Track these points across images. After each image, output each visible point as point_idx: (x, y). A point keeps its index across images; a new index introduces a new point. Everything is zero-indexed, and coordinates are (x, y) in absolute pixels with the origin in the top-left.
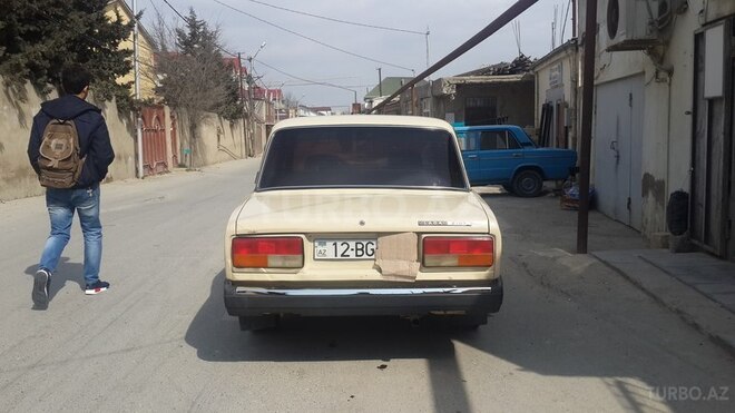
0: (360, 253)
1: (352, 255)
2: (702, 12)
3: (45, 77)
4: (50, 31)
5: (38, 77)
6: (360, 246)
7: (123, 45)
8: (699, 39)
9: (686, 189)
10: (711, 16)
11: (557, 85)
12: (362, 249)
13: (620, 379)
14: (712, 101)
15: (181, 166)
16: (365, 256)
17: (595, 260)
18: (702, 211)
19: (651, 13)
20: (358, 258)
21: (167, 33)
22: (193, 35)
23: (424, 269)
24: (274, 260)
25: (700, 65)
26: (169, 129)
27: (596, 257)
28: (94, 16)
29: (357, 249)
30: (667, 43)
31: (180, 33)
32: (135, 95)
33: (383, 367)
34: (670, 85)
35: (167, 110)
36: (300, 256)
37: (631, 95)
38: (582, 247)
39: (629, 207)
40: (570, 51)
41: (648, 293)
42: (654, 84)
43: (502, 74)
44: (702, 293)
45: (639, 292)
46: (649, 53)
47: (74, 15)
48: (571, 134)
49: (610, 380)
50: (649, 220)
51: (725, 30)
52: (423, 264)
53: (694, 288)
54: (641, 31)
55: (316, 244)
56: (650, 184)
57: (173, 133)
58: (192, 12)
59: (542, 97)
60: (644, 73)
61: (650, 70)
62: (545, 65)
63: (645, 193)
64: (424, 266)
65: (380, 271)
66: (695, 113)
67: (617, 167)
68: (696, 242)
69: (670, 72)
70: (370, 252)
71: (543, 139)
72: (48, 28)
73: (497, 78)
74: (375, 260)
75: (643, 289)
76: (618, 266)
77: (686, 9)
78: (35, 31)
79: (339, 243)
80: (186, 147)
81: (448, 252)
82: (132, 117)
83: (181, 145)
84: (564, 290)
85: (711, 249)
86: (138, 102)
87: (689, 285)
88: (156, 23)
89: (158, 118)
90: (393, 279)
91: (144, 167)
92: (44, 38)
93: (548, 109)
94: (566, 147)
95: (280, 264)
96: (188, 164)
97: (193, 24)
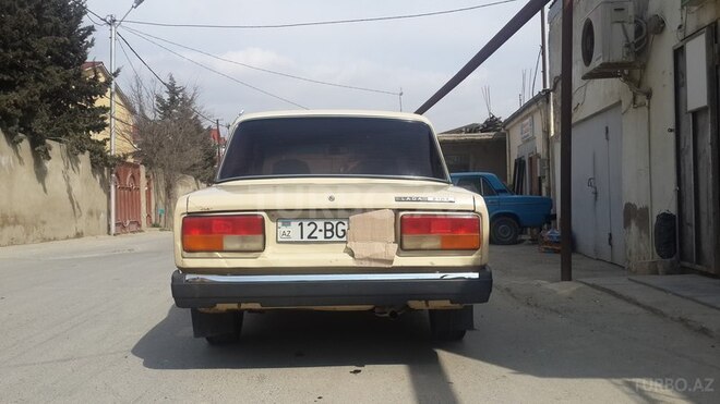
0: (329, 234)
1: (320, 236)
2: (680, 27)
3: (17, 126)
4: (25, 81)
5: (9, 125)
6: (329, 227)
7: (100, 102)
8: (679, 53)
9: (673, 210)
10: (690, 29)
11: (528, 140)
12: (331, 230)
13: (629, 380)
14: (695, 114)
15: (154, 226)
16: (335, 238)
17: (581, 285)
18: (691, 231)
19: (627, 37)
20: (327, 241)
21: (144, 94)
22: (172, 100)
23: (403, 253)
24: (230, 242)
25: (681, 81)
26: (144, 189)
27: (581, 282)
28: (71, 71)
29: (326, 230)
30: (644, 67)
31: (159, 99)
32: (110, 151)
33: (356, 372)
34: (649, 108)
35: (143, 169)
36: (261, 236)
37: (607, 128)
38: (566, 275)
39: (610, 244)
40: (541, 103)
41: (644, 307)
42: (631, 110)
43: (475, 132)
44: (703, 304)
45: (635, 307)
46: (626, 80)
47: (52, 69)
48: (544, 185)
49: (619, 381)
50: (634, 250)
51: (707, 39)
52: (401, 247)
53: (694, 300)
54: (618, 54)
55: (280, 224)
56: (632, 214)
57: (148, 193)
58: (171, 79)
59: (514, 153)
60: (620, 102)
61: (627, 99)
62: (515, 121)
63: (627, 224)
64: (402, 250)
65: (352, 255)
66: (677, 130)
67: (595, 205)
68: (687, 264)
69: (649, 95)
70: (341, 234)
71: (517, 187)
72: (22, 78)
73: (470, 136)
74: (346, 242)
75: (638, 304)
76: (607, 287)
77: (663, 29)
78: (9, 81)
79: (305, 223)
80: (161, 207)
81: (429, 232)
82: (106, 173)
83: (156, 205)
84: (554, 307)
85: (705, 269)
86: (112, 157)
87: (688, 298)
88: (134, 84)
89: (133, 177)
90: (366, 264)
91: (116, 224)
92: (18, 87)
93: (520, 163)
94: (541, 194)
95: (237, 246)
96: (162, 224)
97: (172, 90)
